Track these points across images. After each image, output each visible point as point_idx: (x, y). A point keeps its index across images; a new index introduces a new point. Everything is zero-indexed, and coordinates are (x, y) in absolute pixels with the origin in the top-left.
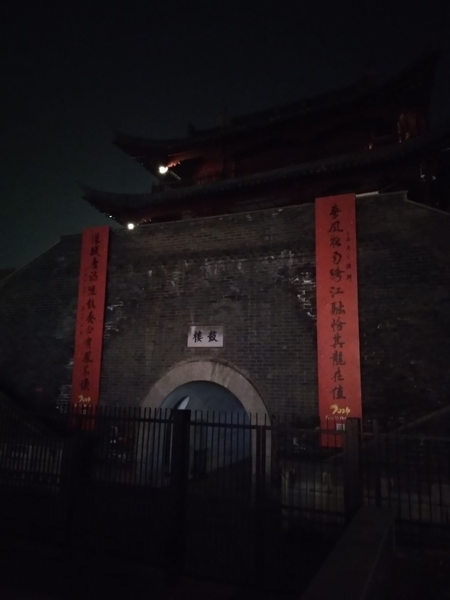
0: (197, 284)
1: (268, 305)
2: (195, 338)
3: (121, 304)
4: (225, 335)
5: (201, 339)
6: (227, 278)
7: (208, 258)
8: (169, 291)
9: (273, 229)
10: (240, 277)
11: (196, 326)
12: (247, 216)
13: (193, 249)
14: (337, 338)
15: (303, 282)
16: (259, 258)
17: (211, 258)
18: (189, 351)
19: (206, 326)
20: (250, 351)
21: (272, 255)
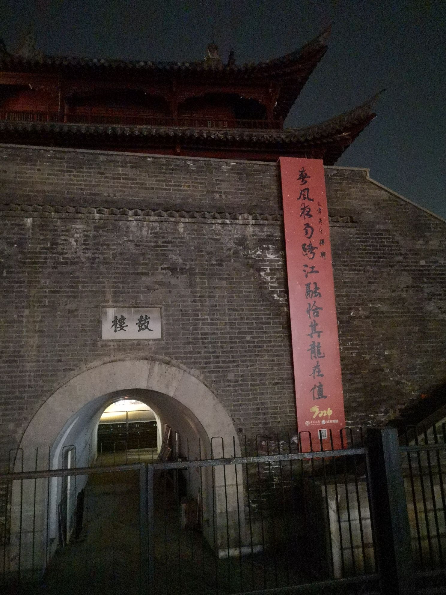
2: (114, 326)
4: (165, 322)
5: (124, 328)
6: (164, 242)
7: (133, 211)
8: (66, 253)
9: (224, 185)
10: (183, 242)
11: (115, 309)
12: (188, 163)
13: (106, 194)
14: (314, 325)
15: (267, 257)
16: (209, 221)
17: (139, 211)
18: (105, 346)
19: (133, 309)
20: (203, 343)
21: (227, 219)
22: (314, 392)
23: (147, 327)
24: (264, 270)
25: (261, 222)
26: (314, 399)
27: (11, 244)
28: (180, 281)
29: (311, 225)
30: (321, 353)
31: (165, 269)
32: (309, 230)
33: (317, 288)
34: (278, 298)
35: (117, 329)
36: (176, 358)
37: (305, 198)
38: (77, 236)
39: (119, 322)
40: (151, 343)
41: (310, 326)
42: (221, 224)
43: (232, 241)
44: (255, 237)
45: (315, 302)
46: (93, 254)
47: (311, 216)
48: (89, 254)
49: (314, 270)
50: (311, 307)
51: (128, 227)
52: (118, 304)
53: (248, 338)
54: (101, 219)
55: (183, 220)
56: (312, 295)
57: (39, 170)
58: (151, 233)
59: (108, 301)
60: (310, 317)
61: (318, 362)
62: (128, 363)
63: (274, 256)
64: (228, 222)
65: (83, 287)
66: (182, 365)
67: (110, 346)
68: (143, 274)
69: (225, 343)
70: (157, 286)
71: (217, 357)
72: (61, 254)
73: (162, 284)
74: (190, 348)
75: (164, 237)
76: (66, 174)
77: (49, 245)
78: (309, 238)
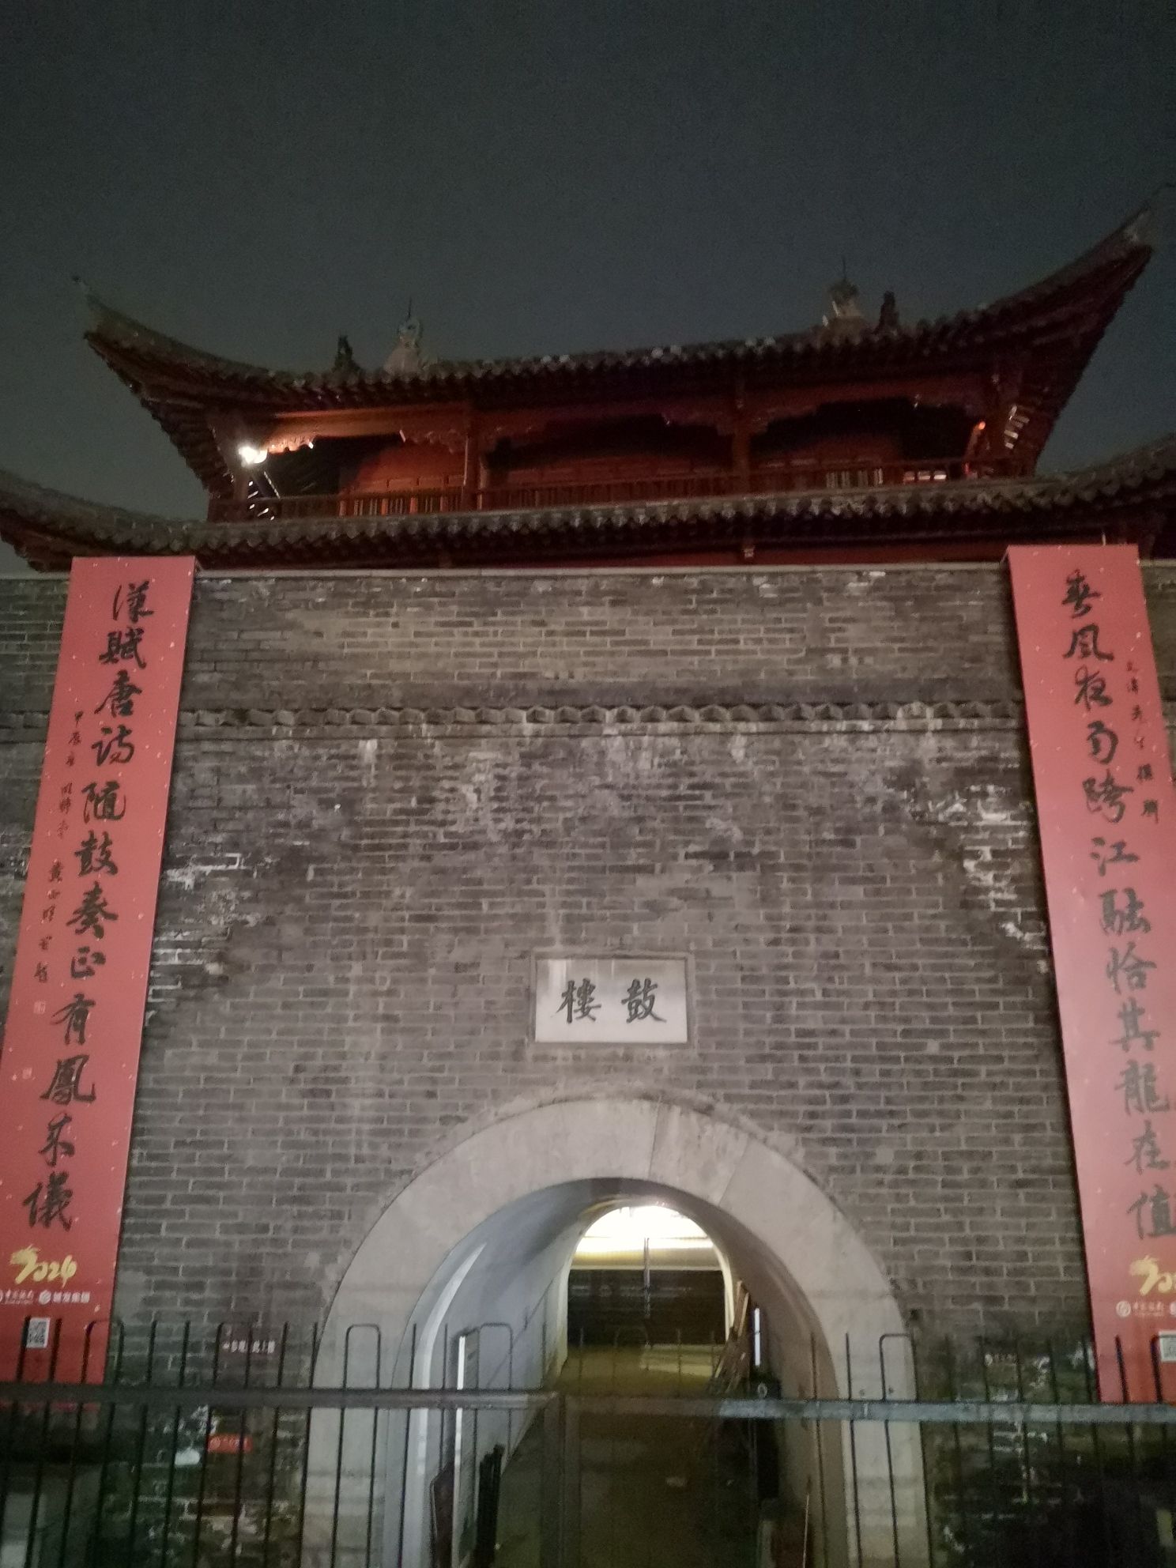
0: (569, 803)
1: (858, 892)
2: (566, 1008)
3: (233, 861)
4: (696, 997)
5: (592, 1012)
6: (692, 787)
7: (615, 711)
8: (453, 822)
9: (852, 631)
10: (744, 787)
11: (570, 961)
12: (757, 581)
13: (549, 674)
14: (1131, 1014)
15: (981, 819)
16: (814, 726)
17: (631, 712)
18: (544, 1058)
19: (613, 963)
20: (802, 1058)
21: (863, 719)
22: (1139, 1215)
23: (649, 1011)
24: (975, 855)
25: (962, 723)
26: (1141, 1237)
27: (326, 804)
28: (737, 887)
29: (1109, 726)
30: (1155, 1098)
31: (696, 855)
32: (1105, 741)
33: (1135, 905)
34: (1019, 935)
35: (574, 1016)
36: (728, 1098)
37: (1086, 654)
38: (479, 778)
39: (579, 997)
40: (661, 1053)
41: (1120, 1015)
42: (845, 733)
43: (879, 779)
44: (944, 765)
45: (1132, 945)
46: (518, 821)
47: (1107, 701)
48: (508, 823)
49: (1126, 851)
50: (1120, 960)
51: (602, 753)
52: (579, 950)
53: (933, 1047)
54: (537, 735)
55: (742, 726)
56: (1121, 927)
57: (395, 625)
58: (660, 765)
59: (550, 942)
60: (1117, 989)
61: (1148, 1123)
62: (600, 1108)
63: (1003, 816)
64: (866, 726)
65: (492, 905)
66: (744, 1120)
67: (554, 1059)
68: (639, 870)
69: (867, 1059)
70: (675, 902)
71: (844, 1099)
72: (443, 823)
73: (687, 895)
74: (767, 1071)
75: (692, 775)
76: (456, 630)
77: (414, 803)
78: (1107, 761)
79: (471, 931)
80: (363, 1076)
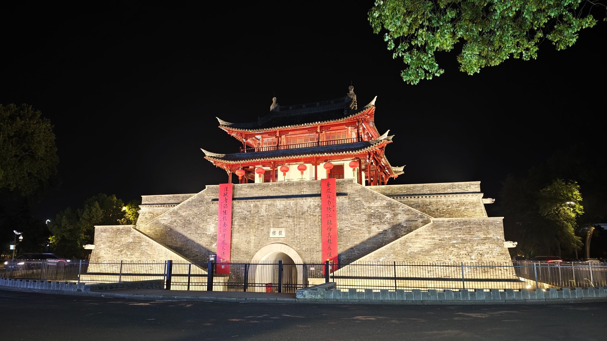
0: (273, 211)
1: (303, 220)
3: (239, 218)
4: (285, 232)
6: (286, 209)
9: (305, 189)
10: (292, 208)
11: (273, 229)
14: (329, 234)
15: (317, 212)
16: (299, 201)
18: (270, 239)
19: (278, 229)
20: (296, 239)
22: (328, 255)
23: (281, 234)
26: (328, 257)
27: (248, 212)
28: (290, 220)
30: (331, 243)
31: (286, 217)
32: (330, 202)
33: (331, 222)
35: (274, 235)
36: (289, 243)
37: (329, 192)
38: (264, 208)
39: (274, 233)
40: (282, 238)
43: (306, 207)
44: (314, 205)
45: (330, 226)
47: (330, 198)
48: (267, 213)
49: (331, 215)
50: (329, 228)
52: (274, 227)
53: (310, 237)
56: (329, 224)
58: (283, 206)
59: (271, 227)
60: (328, 231)
61: (330, 245)
62: (276, 244)
63: (319, 211)
65: (265, 223)
66: (290, 245)
68: (280, 218)
69: (303, 239)
70: (284, 222)
71: (300, 243)
74: (293, 240)
75: (286, 207)
78: (329, 205)
79: (263, 226)
80: (253, 241)
